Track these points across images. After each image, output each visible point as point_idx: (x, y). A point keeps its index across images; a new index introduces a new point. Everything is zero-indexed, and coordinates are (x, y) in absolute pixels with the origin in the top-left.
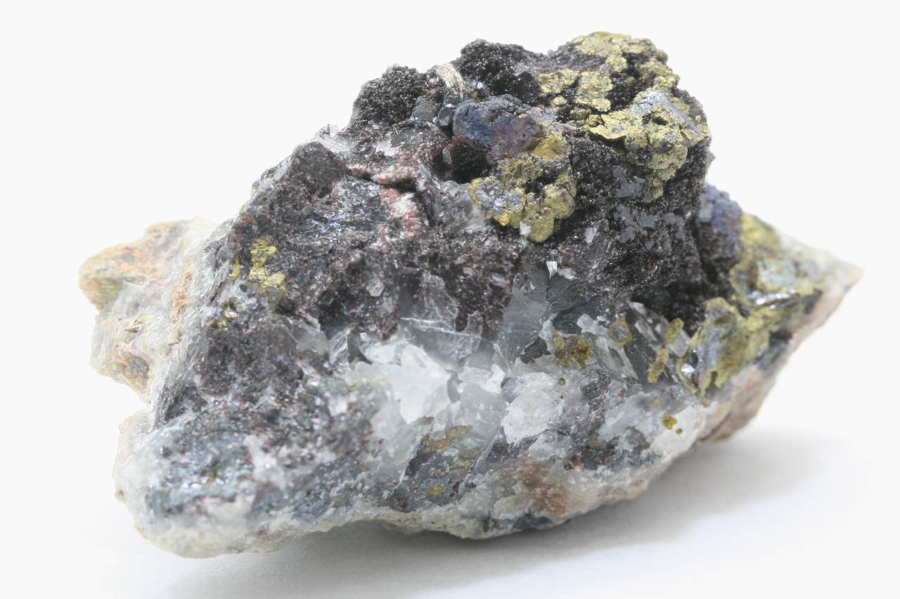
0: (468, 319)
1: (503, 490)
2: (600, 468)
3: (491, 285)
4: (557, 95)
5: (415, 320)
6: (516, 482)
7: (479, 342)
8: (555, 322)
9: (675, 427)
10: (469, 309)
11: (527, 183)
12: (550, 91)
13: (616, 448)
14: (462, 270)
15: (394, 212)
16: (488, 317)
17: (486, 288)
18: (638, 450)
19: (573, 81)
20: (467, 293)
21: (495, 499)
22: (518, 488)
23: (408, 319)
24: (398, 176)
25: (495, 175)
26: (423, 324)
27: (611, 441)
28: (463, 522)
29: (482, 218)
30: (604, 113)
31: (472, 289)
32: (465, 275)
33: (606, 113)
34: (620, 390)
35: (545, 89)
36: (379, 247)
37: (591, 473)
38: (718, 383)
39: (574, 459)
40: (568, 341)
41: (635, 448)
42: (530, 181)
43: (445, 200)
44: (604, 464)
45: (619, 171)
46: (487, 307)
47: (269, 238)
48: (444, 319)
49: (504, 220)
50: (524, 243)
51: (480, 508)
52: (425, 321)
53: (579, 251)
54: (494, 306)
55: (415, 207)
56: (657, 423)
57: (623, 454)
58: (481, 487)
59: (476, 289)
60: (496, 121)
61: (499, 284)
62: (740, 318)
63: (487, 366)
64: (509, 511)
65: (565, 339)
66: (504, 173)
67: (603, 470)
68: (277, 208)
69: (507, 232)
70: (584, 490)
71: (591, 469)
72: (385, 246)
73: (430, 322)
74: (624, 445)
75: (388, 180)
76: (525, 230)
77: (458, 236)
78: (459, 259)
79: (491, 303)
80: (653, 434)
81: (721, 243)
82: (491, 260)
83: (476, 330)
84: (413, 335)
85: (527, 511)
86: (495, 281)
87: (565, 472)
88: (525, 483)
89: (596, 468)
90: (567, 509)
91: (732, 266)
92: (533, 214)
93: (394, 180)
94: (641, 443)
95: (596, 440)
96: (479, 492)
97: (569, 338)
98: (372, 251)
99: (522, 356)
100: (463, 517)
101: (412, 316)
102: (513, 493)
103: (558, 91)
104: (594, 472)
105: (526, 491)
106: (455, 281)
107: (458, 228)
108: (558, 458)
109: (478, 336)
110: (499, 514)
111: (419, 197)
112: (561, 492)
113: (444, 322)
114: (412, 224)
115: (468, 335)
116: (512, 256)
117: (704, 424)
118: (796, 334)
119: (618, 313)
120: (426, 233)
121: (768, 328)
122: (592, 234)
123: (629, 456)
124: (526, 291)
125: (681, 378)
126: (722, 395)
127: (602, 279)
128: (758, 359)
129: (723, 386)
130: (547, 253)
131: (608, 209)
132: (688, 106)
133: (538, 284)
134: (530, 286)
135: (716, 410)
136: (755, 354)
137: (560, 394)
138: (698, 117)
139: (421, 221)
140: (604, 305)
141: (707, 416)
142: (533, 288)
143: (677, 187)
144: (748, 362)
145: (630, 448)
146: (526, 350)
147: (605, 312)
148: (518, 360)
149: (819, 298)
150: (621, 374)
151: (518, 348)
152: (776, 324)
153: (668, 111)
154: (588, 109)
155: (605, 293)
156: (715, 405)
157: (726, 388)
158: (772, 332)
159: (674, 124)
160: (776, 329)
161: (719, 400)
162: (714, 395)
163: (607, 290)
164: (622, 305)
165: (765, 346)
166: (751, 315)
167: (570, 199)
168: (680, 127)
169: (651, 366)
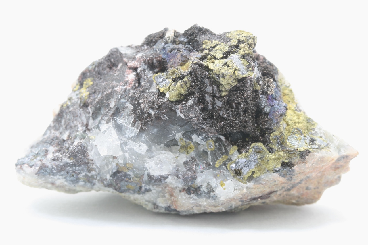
0: (136, 123)
1: (162, 195)
2: (192, 195)
3: (148, 113)
4: (207, 49)
5: (118, 119)
6: (166, 193)
7: (137, 133)
8: (183, 135)
9: (224, 187)
10: (138, 120)
11: (175, 78)
12: (205, 47)
13: (201, 189)
14: (140, 105)
15: (127, 78)
16: (143, 124)
17: (146, 113)
18: (209, 192)
19: (214, 45)
20: (139, 113)
21: (158, 197)
22: (167, 195)
23: (115, 118)
24: (134, 65)
25: (166, 73)
26: (120, 121)
27: (200, 186)
28: (147, 203)
29: (156, 88)
30: (217, 59)
31: (141, 113)
32: (141, 107)
33: (219, 60)
34: (203, 167)
35: (204, 46)
36: (118, 90)
37: (188, 196)
38: (255, 176)
39: (184, 189)
40: (187, 143)
41: (208, 191)
42: (176, 78)
43: (145, 78)
44: (194, 194)
45: (207, 81)
46: (144, 120)
47: (92, 79)
48: (128, 121)
49: (162, 90)
50: (166, 100)
51: (152, 199)
52: (121, 120)
53: (184, 108)
54: (147, 121)
55: (134, 78)
56: (218, 183)
57: (203, 192)
58: (153, 191)
59: (142, 113)
60: (172, 52)
61: (151, 113)
62: (268, 152)
63: (138, 142)
64: (162, 203)
65: (186, 142)
66: (169, 73)
67: (193, 196)
68: (97, 69)
69: (162, 94)
70: (183, 201)
71: (188, 194)
72: (119, 90)
73: (122, 121)
74: (204, 189)
75: (131, 66)
76: (167, 95)
77: (146, 92)
78: (141, 100)
79: (146, 119)
80: (216, 187)
81: (269, 122)
82: (151, 103)
83: (137, 128)
84: (114, 124)
85: (169, 205)
86: (150, 112)
87: (179, 193)
88: (170, 194)
89: (190, 195)
90: (178, 207)
91: (272, 132)
92: (171, 90)
93: (132, 67)
94: (211, 190)
95: (194, 184)
96: (153, 193)
97: (188, 142)
98: (115, 91)
99: (165, 144)
100: (146, 201)
101: (117, 117)
102: (165, 197)
103: (208, 48)
104: (190, 196)
105: (169, 197)
106: (136, 108)
107: (146, 89)
108: (178, 187)
109: (138, 131)
110: (159, 203)
111: (137, 75)
112: (177, 200)
113: (127, 122)
114: (131, 84)
115: (134, 129)
116: (158, 103)
117: (245, 190)
118: (296, 166)
119: (210, 138)
120: (134, 88)
121: (281, 160)
122: (190, 102)
123: (205, 194)
124: (163, 119)
125: (228, 168)
126: (256, 181)
127: (202, 122)
128: (276, 171)
129: (257, 177)
130: (175, 106)
131: (200, 94)
132: (248, 64)
133: (170, 117)
134: (165, 117)
135: (253, 186)
136: (273, 169)
137: (174, 162)
138: (251, 69)
139: (135, 84)
140: (202, 132)
141: (247, 188)
142: (167, 118)
143: (234, 93)
144: (268, 171)
145: (206, 191)
146: (167, 142)
147: (203, 136)
148: (162, 145)
149: (308, 154)
150: (203, 161)
151: (162, 140)
152: (286, 159)
153: (233, 63)
154: (213, 57)
155: (203, 128)
156: (251, 184)
157: (258, 179)
158: (284, 162)
159: (232, 68)
160: (286, 161)
161: (255, 183)
162: (252, 180)
163: (204, 127)
164: (213, 135)
165: (279, 167)
166: (274, 153)
167: (185, 87)
168: (235, 70)
169: (217, 160)
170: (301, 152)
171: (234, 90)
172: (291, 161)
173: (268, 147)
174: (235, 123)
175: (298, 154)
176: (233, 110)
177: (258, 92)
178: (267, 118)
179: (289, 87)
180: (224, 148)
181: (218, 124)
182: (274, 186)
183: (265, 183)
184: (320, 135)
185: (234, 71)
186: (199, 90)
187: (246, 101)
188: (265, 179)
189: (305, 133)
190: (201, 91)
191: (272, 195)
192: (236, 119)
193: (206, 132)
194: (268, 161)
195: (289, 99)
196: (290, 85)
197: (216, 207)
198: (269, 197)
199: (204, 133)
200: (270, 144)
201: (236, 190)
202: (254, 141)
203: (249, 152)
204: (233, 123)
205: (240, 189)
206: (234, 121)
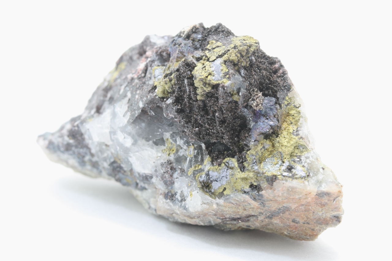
4: (208, 50)
8: (171, 135)
11: (168, 74)
13: (176, 196)
15: (139, 67)
27: (175, 193)
28: (144, 201)
29: (153, 81)
32: (136, 98)
34: (178, 172)
35: (208, 46)
37: (164, 200)
38: (225, 193)
43: (150, 69)
44: (170, 199)
45: (186, 82)
49: (155, 84)
51: (148, 199)
52: (118, 108)
55: (143, 68)
56: (188, 193)
57: (177, 199)
58: (149, 190)
60: (175, 47)
62: (238, 170)
63: (124, 134)
65: (171, 143)
66: (167, 67)
67: (169, 201)
69: (154, 88)
70: (160, 205)
72: (130, 77)
74: (178, 196)
76: (157, 90)
80: (187, 197)
81: (249, 138)
87: (159, 196)
89: (167, 200)
91: (249, 150)
92: (160, 85)
94: (183, 199)
95: (172, 189)
97: (173, 144)
99: (154, 141)
100: (144, 199)
107: (147, 81)
108: (161, 190)
111: (147, 65)
114: (139, 73)
117: (215, 206)
118: (264, 191)
119: (191, 144)
120: (139, 78)
121: (250, 181)
122: (170, 101)
123: (178, 201)
124: (149, 113)
125: (196, 178)
126: (226, 199)
127: (184, 125)
128: (245, 192)
129: (227, 195)
130: (161, 102)
131: (179, 94)
132: (227, 70)
133: (156, 114)
134: (151, 112)
135: (223, 204)
136: (241, 189)
137: (154, 161)
138: (228, 76)
139: (142, 74)
140: (183, 136)
141: (217, 204)
142: (154, 114)
143: (209, 99)
144: (236, 190)
145: (180, 199)
146: (156, 140)
147: (184, 140)
148: (151, 142)
149: (274, 180)
150: (179, 166)
151: (151, 137)
152: (255, 182)
153: (211, 66)
154: (207, 58)
155: (183, 131)
156: (221, 201)
157: (228, 197)
158: (253, 184)
159: (207, 72)
160: (255, 184)
161: (225, 200)
162: (222, 197)
163: (186, 130)
164: (194, 140)
165: (247, 188)
166: (245, 172)
167: (169, 85)
168: (210, 74)
169: (190, 168)
170: (268, 176)
171: (209, 96)
172: (259, 184)
173: (241, 165)
174: (212, 132)
175: (265, 178)
176: (209, 117)
177: (237, 103)
178: (248, 134)
179: (298, 108)
180: (201, 157)
181: (193, 129)
182: (250, 210)
183: (236, 204)
184: (303, 164)
185: (207, 75)
186: (179, 90)
187: (221, 110)
188: (234, 198)
189: (286, 158)
190: (181, 91)
191: (252, 219)
192: (213, 128)
193: (187, 136)
194: (237, 179)
195: (293, 121)
196: (300, 106)
197: (192, 218)
198: (248, 220)
199: (185, 137)
200: (245, 162)
201: (205, 204)
202: (231, 156)
203: (222, 166)
204: (209, 132)
205: (208, 204)
206: (211, 129)
